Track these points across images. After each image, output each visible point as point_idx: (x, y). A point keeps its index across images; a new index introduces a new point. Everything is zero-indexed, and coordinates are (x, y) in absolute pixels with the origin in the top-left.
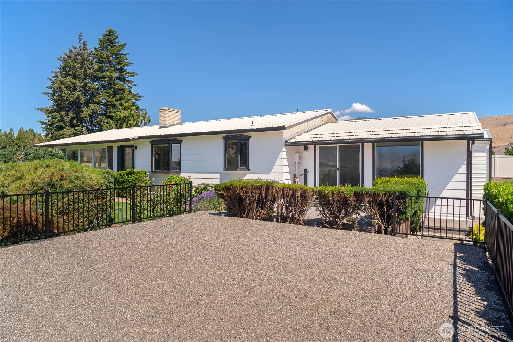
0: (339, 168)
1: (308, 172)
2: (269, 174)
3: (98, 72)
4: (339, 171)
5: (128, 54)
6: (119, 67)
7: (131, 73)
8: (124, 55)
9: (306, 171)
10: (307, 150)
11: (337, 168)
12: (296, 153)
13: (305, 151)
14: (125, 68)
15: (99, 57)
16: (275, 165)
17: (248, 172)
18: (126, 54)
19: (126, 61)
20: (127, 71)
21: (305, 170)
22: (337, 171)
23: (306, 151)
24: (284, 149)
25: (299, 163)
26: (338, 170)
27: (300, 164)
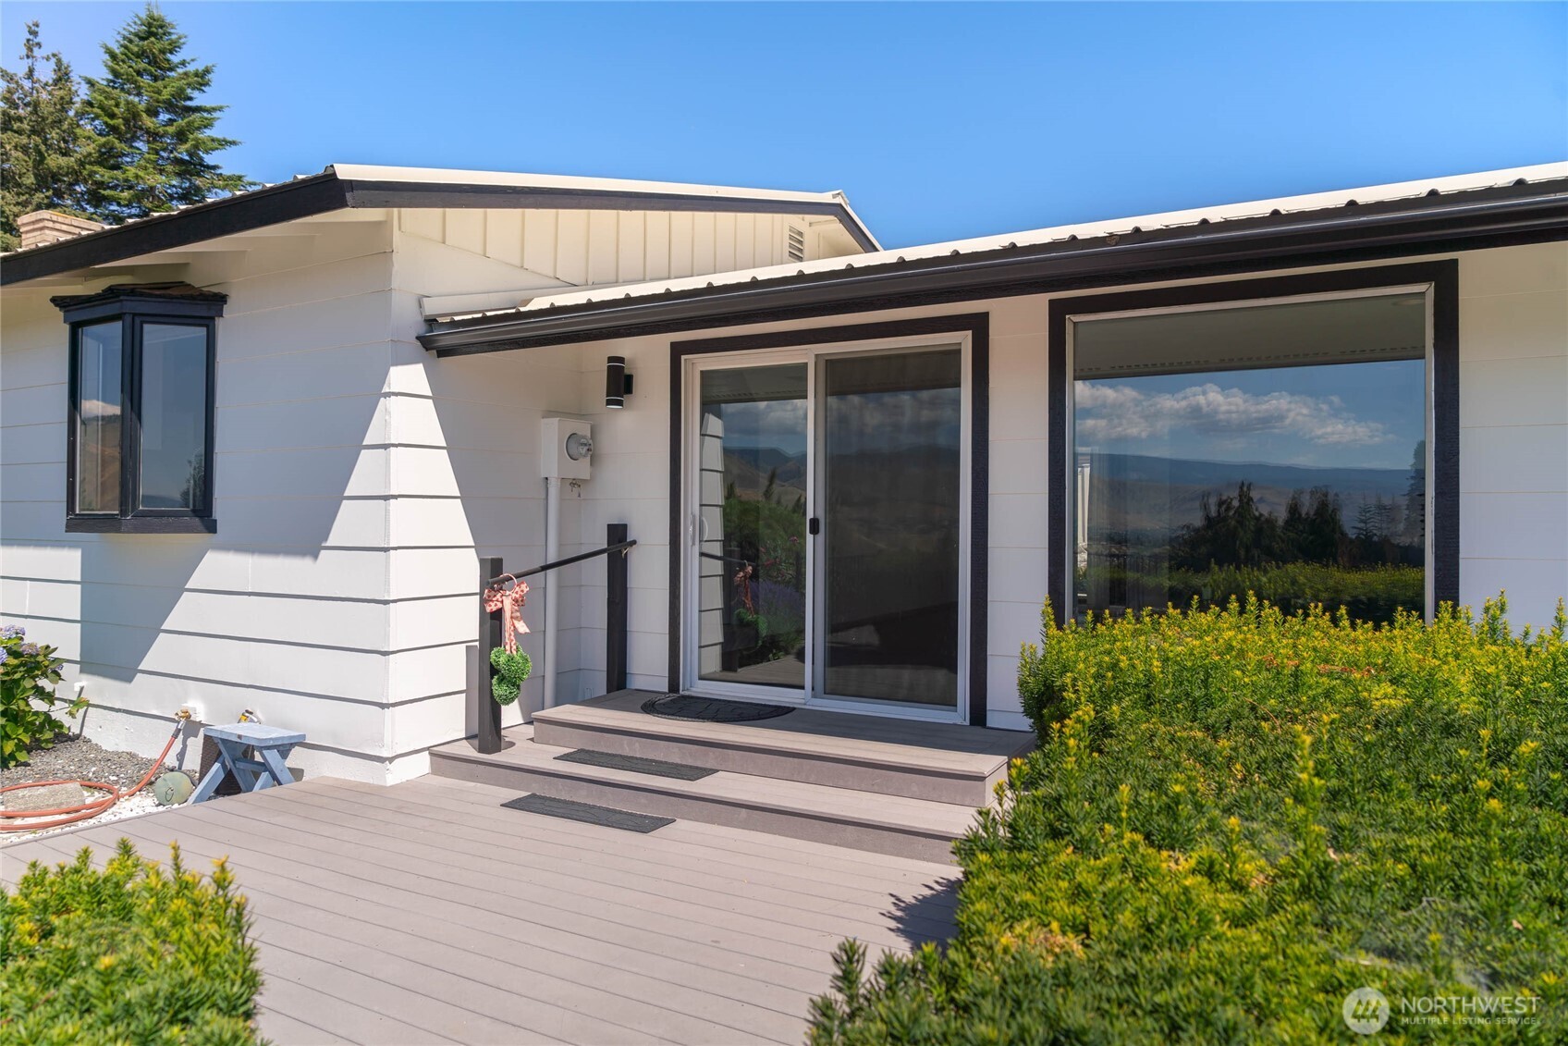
0: (821, 515)
1: (634, 542)
2: (316, 556)
3: (96, 168)
4: (821, 537)
5: (220, 109)
6: (182, 152)
7: (230, 178)
8: (205, 115)
9: (618, 536)
10: (625, 398)
11: (810, 515)
12: (550, 413)
13: (609, 402)
14: (209, 159)
15: (96, 110)
16: (346, 494)
17: (203, 538)
18: (214, 109)
19: (208, 133)
20: (219, 171)
21: (612, 528)
22: (810, 537)
23: (620, 403)
24: (410, 377)
25: (575, 483)
26: (815, 530)
27: (576, 489)
